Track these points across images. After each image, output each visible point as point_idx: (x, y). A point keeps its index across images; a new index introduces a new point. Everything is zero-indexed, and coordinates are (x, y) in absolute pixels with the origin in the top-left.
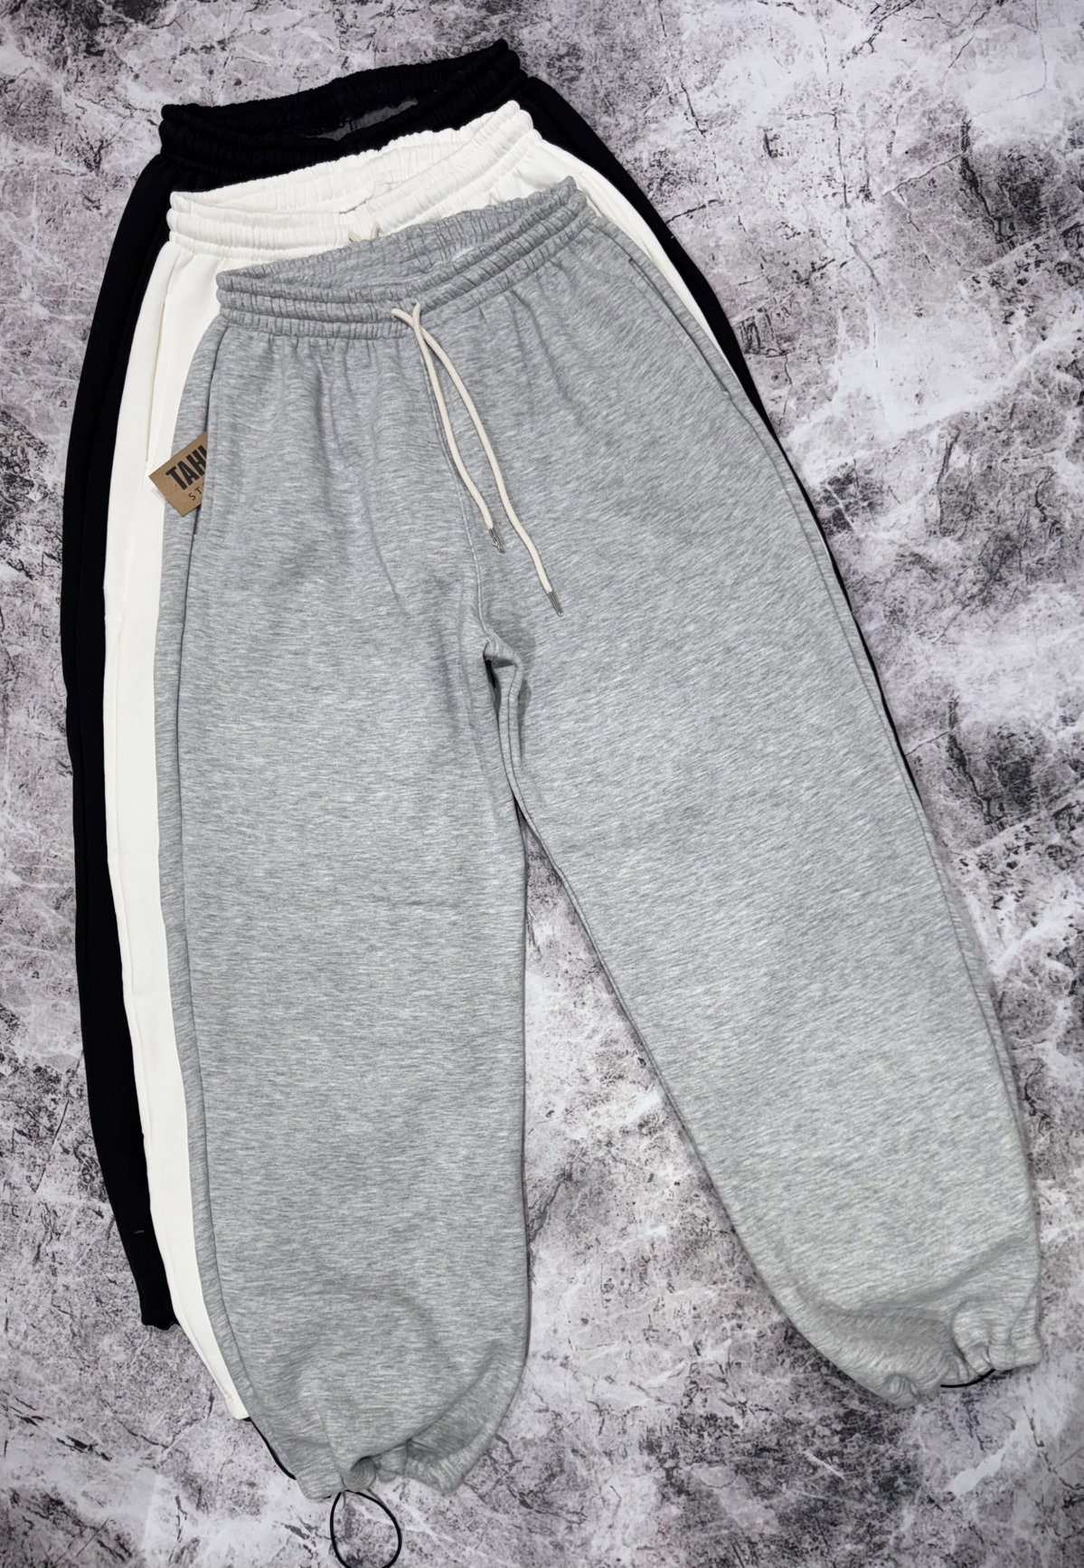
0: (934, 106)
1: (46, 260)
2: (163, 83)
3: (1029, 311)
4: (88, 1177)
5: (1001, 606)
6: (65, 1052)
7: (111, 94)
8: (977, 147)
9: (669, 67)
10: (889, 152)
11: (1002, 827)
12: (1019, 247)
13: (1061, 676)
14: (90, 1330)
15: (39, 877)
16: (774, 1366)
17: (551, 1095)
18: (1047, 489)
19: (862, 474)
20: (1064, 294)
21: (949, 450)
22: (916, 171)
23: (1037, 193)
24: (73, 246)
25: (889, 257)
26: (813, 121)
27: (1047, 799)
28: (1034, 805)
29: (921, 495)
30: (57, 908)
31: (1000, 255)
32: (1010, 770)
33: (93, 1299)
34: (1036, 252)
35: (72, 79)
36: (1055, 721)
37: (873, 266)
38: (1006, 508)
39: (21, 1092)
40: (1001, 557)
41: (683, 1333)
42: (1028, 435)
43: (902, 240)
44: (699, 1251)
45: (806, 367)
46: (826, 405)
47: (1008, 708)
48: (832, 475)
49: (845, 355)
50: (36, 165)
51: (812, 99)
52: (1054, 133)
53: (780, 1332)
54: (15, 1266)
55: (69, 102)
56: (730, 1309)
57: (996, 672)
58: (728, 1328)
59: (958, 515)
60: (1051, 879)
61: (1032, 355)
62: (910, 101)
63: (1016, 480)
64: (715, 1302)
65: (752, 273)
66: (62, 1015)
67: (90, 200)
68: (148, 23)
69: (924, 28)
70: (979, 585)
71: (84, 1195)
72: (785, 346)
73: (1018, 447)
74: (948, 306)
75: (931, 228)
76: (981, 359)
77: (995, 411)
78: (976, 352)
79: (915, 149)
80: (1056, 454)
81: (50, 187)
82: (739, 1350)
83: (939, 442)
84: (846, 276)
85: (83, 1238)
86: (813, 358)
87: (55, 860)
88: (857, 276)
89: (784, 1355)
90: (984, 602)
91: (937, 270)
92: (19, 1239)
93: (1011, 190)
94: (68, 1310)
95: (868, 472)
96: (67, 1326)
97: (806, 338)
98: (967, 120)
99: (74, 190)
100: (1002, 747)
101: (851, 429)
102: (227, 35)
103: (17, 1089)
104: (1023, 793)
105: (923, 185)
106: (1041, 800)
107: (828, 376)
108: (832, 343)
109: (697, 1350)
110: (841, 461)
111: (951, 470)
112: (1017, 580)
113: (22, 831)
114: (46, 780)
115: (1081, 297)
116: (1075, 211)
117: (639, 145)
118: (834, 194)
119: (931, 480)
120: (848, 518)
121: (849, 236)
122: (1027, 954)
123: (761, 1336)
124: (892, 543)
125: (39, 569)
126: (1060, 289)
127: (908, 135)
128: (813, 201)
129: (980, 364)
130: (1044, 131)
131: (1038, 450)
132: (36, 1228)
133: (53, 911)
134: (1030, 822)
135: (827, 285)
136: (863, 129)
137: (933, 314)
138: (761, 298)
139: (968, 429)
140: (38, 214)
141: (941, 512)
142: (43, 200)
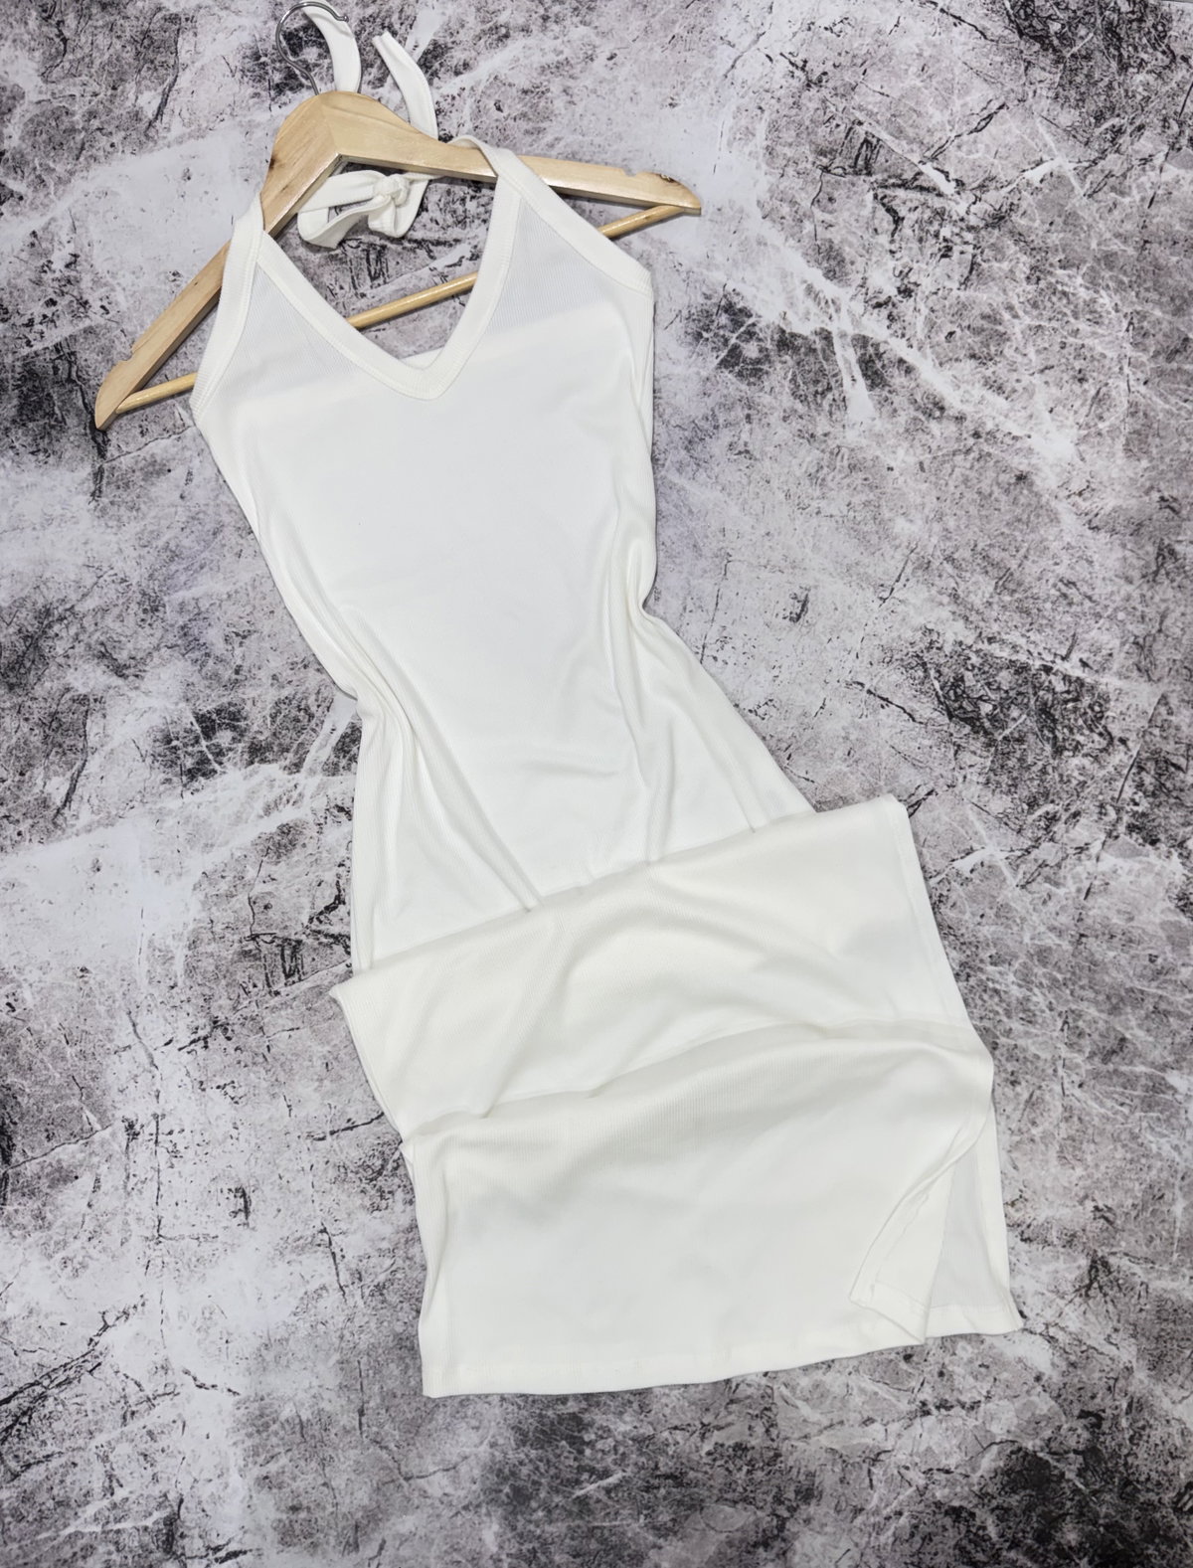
0: (36, 1235)
1: (1166, 1148)
2: (1004, 1365)
5: (29, 605)
7: (1073, 1358)
9: (358, 1321)
10: (97, 1180)
11: (58, 348)
17: (608, 77)
19: (175, 779)
21: (68, 799)
22: (67, 1153)
24: (1132, 1161)
25: (112, 1046)
26: (186, 1231)
27: (4, 376)
28: (18, 370)
29: (107, 748)
32: (41, 413)
35: (1121, 1383)
37: (133, 1036)
38: (9, 723)
40: (22, 664)
43: (93, 1066)
45: (230, 917)
46: (209, 868)
47: (35, 485)
48: (211, 782)
49: (179, 929)
50: (1174, 1272)
51: (185, 1259)
55: (1127, 1353)
59: (66, 719)
60: (9, 284)
62: (65, 1243)
65: (282, 1042)
67: (1106, 1219)
68: (1020, 1449)
69: (36, 1339)
70: (51, 633)
72: (251, 946)
74: (48, 978)
75: (58, 1079)
77: (9, 842)
79: (65, 1182)
81: (1157, 1241)
83: (78, 810)
84: (167, 1027)
86: (218, 928)
88: (154, 1026)
90: (48, 612)
91: (56, 1025)
95: (168, 781)
97: (224, 954)
99: (1125, 1234)
100: (46, 440)
101: (182, 835)
102: (918, 1420)
104: (30, 385)
105: (62, 1134)
106: (10, 375)
107: (203, 903)
108: (193, 944)
110: (198, 797)
111: (68, 774)
112: (3, 635)
118: (170, 1133)
119: (94, 765)
120: (197, 728)
121: (158, 1077)
122: (46, 201)
124: (147, 693)
127: (72, 1200)
128: (198, 1128)
134: (26, 351)
135: (190, 1019)
136: (126, 1214)
137: (67, 970)
138: (274, 1009)
139: (42, 823)
140: (1173, 1208)
141: (85, 725)
142: (1167, 1226)
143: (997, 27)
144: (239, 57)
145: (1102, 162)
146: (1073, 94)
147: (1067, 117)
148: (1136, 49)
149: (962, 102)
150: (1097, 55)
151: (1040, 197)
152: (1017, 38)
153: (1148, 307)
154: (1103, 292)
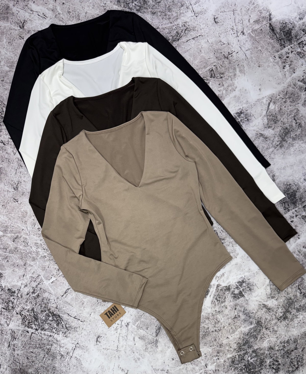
0: (261, 9)
1: (8, 54)
2: (42, 4)
3: (290, 65)
4: (24, 321)
5: (286, 148)
6: (17, 284)
7: (27, 7)
8: (273, 20)
10: (249, 22)
11: (289, 211)
12: (286, 48)
13: (303, 167)
14: (25, 367)
15: (8, 232)
16: (229, 370)
18: (297, 115)
19: (245, 111)
20: (299, 60)
21: (269, 104)
22: (257, 27)
23: (291, 33)
24: (16, 50)
25: (250, 50)
26: (227, 13)
27: (301, 202)
28: (297, 204)
29: (262, 117)
30: (14, 241)
31: (281, 49)
32: (290, 194)
33: (26, 357)
34: (291, 49)
35: (16, 2)
36: (302, 180)
37: (246, 53)
38: (286, 120)
39: (3, 296)
40: (285, 134)
41: (202, 362)
42: (291, 100)
43: (254, 45)
44: (206, 337)
45: (227, 81)
46: (234, 92)
47: (289, 177)
48: (237, 111)
49: (239, 78)
50: (5, 27)
51: (227, 7)
52: (295, 16)
53: (230, 360)
54: (2, 348)
55: (14, 9)
56: (215, 354)
57: (285, 166)
58: (215, 360)
59: (272, 122)
60: (303, 225)
61: (292, 77)
62: (254, 8)
63: (288, 112)
64: (211, 352)
65: (212, 55)
66: (16, 273)
67: (21, 37)
70: (279, 142)
71: (23, 326)
72: (222, 76)
73: (288, 103)
74: (267, 64)
75: (262, 42)
76: (277, 79)
77: (281, 93)
78: (276, 77)
79: (256, 21)
80: (299, 104)
81: (9, 34)
82: (219, 366)
83: (266, 102)
84: (238, 56)
85: (23, 339)
86: (230, 79)
87: (13, 227)
88: (241, 56)
89: (232, 367)
91: (264, 54)
92: (3, 340)
93: (283, 32)
94: (18, 362)
95: (247, 111)
96: (19, 367)
97: (227, 73)
98: (270, 13)
99: (16, 34)
100: (288, 188)
101: (241, 98)
103: (2, 295)
104: (294, 201)
105: (259, 31)
106: (299, 203)
107: (234, 84)
108: (235, 75)
109: (206, 366)
110: (239, 108)
111: (270, 110)
112: (290, 140)
113: (3, 219)
114: (10, 204)
115: (304, 61)
116: (301, 37)
117: (179, 20)
118: (234, 33)
119: (264, 113)
120: (241, 124)
121: (239, 44)
122: (297, 247)
123: (225, 361)
124: (254, 130)
125: (7, 142)
126: (298, 59)
127: (254, 17)
128: (228, 35)
129: (277, 80)
130: (292, 16)
131: (294, 104)
132: (9, 337)
133: (13, 242)
134: (296, 209)
135: (233, 58)
136: (242, 15)
137: (263, 66)
138: (214, 62)
139: (274, 98)
140: (6, 41)
141: (268, 121)
142: (7, 37)
143: (65, 317)
144: (255, 289)
145: (37, 284)
146: (45, 301)
147: (46, 295)
148: (30, 315)
149: (73, 296)
150: (39, 312)
151: (52, 274)
152: (60, 315)
153: (23, 248)
154: (35, 251)
